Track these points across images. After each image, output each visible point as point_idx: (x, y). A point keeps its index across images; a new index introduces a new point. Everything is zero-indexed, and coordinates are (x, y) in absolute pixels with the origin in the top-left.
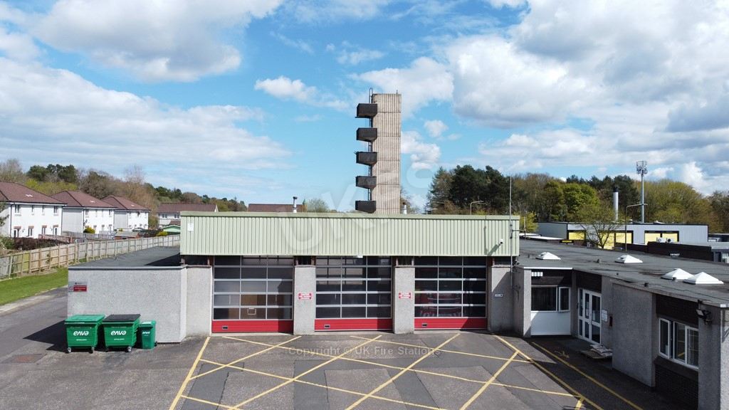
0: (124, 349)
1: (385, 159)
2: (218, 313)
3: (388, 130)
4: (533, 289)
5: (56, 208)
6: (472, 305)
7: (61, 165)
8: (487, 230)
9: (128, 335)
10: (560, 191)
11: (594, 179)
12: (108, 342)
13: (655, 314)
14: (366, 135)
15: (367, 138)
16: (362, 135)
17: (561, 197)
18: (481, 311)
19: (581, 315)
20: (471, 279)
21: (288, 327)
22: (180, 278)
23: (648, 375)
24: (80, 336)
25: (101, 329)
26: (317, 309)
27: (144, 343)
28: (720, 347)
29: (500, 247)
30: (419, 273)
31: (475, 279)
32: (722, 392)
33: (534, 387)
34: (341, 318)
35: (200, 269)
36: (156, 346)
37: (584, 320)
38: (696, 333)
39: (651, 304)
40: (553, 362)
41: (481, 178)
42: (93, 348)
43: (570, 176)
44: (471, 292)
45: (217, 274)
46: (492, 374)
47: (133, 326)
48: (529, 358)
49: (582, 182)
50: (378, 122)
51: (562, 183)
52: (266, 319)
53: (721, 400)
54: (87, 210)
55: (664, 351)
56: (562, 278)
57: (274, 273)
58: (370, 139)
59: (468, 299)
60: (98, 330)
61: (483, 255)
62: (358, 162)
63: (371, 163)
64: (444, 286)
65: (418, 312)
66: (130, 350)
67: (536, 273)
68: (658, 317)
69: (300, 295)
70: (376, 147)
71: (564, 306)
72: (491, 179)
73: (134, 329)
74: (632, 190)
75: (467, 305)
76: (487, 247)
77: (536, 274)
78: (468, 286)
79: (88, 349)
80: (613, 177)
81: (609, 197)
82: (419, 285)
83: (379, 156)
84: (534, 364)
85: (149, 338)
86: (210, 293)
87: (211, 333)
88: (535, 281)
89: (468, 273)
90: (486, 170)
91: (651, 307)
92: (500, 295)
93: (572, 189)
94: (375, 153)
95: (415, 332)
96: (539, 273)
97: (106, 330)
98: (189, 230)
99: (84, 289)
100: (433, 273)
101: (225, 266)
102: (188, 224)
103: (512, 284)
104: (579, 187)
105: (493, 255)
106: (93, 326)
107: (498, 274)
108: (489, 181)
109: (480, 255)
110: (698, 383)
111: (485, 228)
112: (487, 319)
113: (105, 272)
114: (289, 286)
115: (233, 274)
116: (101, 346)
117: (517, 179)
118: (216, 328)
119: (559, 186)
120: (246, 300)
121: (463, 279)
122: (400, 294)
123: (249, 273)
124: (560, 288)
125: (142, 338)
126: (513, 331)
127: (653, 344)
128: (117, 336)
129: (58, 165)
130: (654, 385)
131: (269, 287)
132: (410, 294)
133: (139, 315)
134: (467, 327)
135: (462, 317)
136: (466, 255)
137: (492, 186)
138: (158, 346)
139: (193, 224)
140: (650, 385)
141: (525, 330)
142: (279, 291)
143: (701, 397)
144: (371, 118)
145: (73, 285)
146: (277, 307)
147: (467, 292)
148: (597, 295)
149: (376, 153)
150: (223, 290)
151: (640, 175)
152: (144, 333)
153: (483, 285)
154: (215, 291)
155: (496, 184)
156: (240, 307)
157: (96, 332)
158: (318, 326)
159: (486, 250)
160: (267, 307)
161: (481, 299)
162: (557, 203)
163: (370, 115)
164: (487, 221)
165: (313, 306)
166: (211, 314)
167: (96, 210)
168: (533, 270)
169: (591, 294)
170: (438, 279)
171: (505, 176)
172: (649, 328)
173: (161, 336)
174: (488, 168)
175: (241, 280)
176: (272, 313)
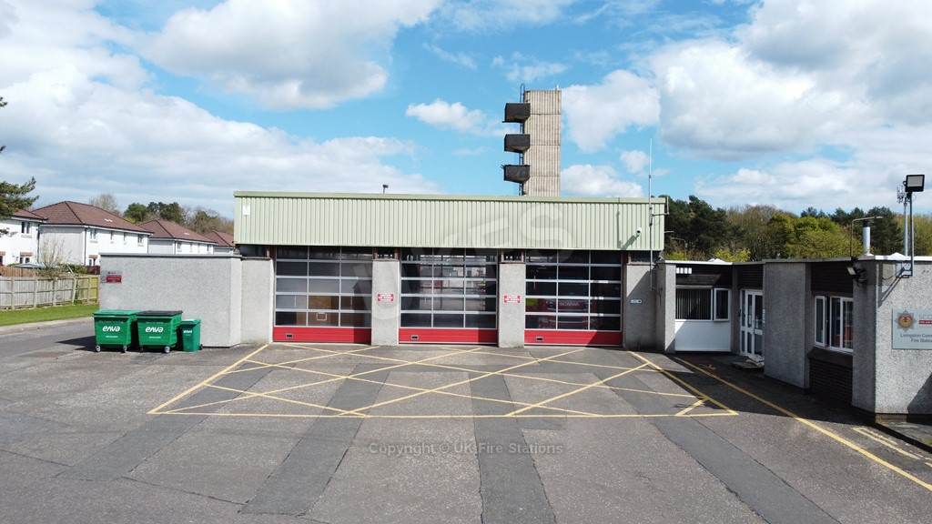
0: (160, 349)
1: (540, 175)
2: (282, 318)
3: (545, 136)
4: (678, 291)
5: (140, 236)
6: (602, 315)
7: (164, 203)
8: (620, 216)
9: (166, 333)
10: (790, 226)
11: (839, 212)
12: (143, 341)
13: (810, 292)
14: (516, 144)
15: (517, 148)
16: (510, 143)
17: (790, 236)
18: (615, 324)
19: (743, 325)
20: (600, 282)
21: (364, 337)
22: (230, 269)
23: (800, 376)
24: (110, 333)
25: (136, 324)
26: (403, 315)
27: (186, 344)
28: (875, 314)
29: (638, 238)
30: (531, 272)
31: (607, 282)
32: (877, 373)
33: (649, 389)
34: (432, 328)
35: (257, 262)
36: (200, 349)
37: (746, 329)
38: (851, 304)
39: (804, 278)
40: (689, 371)
41: (682, 211)
42: (125, 348)
43: (806, 209)
44: (601, 298)
45: (280, 269)
46: (601, 379)
47: (172, 322)
48: (659, 368)
49: (822, 215)
50: (532, 126)
51: (792, 216)
52: (340, 327)
53: (877, 384)
54: (180, 243)
55: (819, 340)
56: (718, 276)
57: (349, 270)
58: (522, 148)
59: (596, 306)
60: (131, 326)
61: (615, 248)
62: (506, 179)
63: (522, 179)
64: (565, 289)
65: (531, 322)
66: (168, 351)
67: (682, 269)
68: (814, 295)
69: (379, 295)
70: (529, 158)
71: (722, 314)
72: (695, 212)
73: (173, 325)
74: (891, 225)
75: (596, 315)
76: (620, 239)
77: (681, 271)
78: (596, 290)
79: (118, 348)
80: (866, 211)
81: (860, 235)
82: (531, 289)
83: (532, 170)
84: (663, 373)
85: (191, 338)
86: (272, 293)
87: (271, 341)
88: (681, 280)
89: (597, 274)
90: (689, 202)
91: (804, 282)
92: (637, 301)
93: (806, 224)
94: (526, 166)
95: (525, 347)
96: (686, 269)
97: (140, 325)
98: (244, 213)
99: (118, 280)
100: (549, 272)
101: (290, 259)
102: (244, 207)
103: (653, 286)
104: (816, 222)
105: (629, 248)
106: (125, 320)
107: (635, 274)
108: (692, 215)
109: (611, 248)
110: (851, 369)
111: (618, 214)
112: (621, 333)
113: (143, 259)
114: (368, 286)
115: (300, 270)
116: (135, 346)
117: (732, 212)
118: (277, 336)
119: (789, 220)
120: (314, 302)
121: (590, 282)
122: (506, 297)
123: (316, 270)
124: (715, 289)
125: (183, 338)
126: (653, 346)
127: (807, 332)
128: (152, 334)
129: (160, 204)
130: (808, 386)
131: (341, 286)
132: (519, 297)
133: (182, 312)
134: (596, 342)
135: (589, 330)
136: (593, 248)
137: (695, 222)
138: (204, 350)
139: (249, 207)
140: (802, 386)
141: (667, 344)
142: (355, 292)
143: (855, 386)
144: (522, 121)
145: (105, 275)
146: (352, 311)
147: (596, 298)
148: (760, 293)
149: (528, 166)
150: (287, 290)
151: (902, 204)
152: (185, 332)
153: (617, 290)
154: (277, 290)
155: (701, 219)
156: (307, 310)
157: (129, 328)
158: (403, 336)
159: (619, 243)
160: (340, 311)
161: (615, 307)
162: (784, 243)
163: (520, 118)
164: (620, 205)
165: (397, 311)
166: (271, 319)
167: (191, 244)
168: (679, 266)
169: (754, 293)
170: (557, 281)
171: (715, 209)
172: (802, 312)
173: (207, 338)
174: (692, 198)
175: (308, 277)
176: (347, 319)
